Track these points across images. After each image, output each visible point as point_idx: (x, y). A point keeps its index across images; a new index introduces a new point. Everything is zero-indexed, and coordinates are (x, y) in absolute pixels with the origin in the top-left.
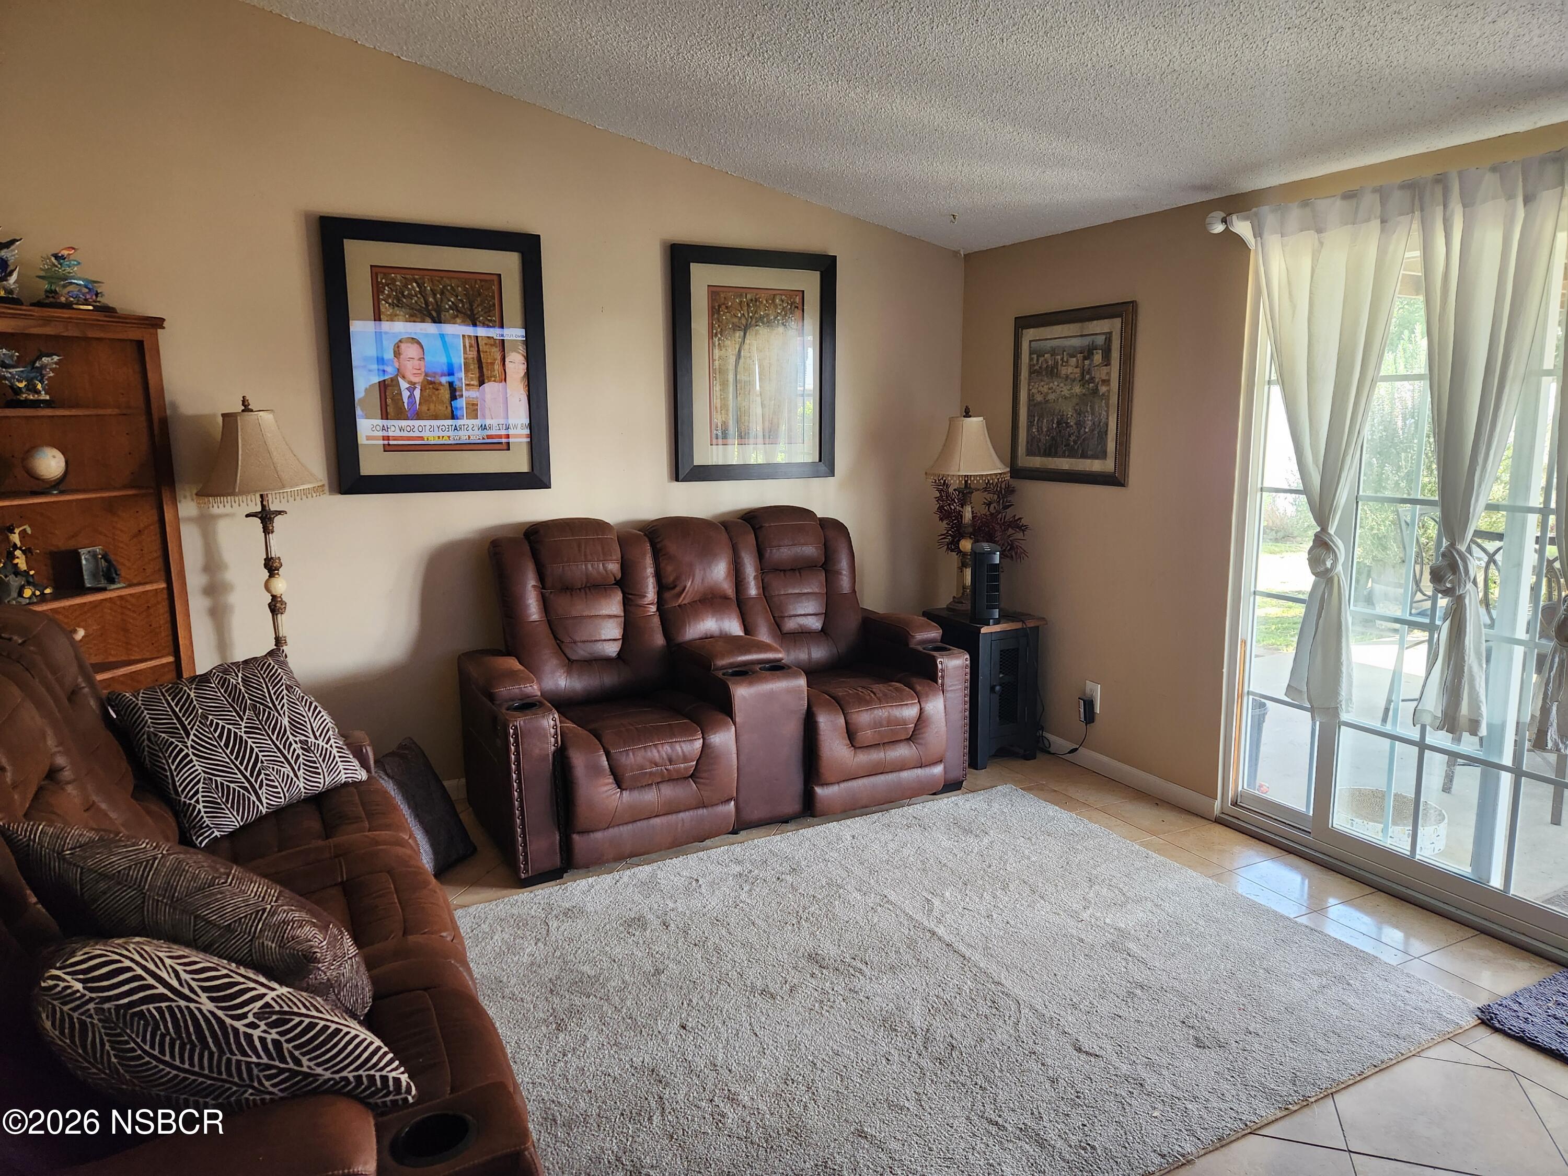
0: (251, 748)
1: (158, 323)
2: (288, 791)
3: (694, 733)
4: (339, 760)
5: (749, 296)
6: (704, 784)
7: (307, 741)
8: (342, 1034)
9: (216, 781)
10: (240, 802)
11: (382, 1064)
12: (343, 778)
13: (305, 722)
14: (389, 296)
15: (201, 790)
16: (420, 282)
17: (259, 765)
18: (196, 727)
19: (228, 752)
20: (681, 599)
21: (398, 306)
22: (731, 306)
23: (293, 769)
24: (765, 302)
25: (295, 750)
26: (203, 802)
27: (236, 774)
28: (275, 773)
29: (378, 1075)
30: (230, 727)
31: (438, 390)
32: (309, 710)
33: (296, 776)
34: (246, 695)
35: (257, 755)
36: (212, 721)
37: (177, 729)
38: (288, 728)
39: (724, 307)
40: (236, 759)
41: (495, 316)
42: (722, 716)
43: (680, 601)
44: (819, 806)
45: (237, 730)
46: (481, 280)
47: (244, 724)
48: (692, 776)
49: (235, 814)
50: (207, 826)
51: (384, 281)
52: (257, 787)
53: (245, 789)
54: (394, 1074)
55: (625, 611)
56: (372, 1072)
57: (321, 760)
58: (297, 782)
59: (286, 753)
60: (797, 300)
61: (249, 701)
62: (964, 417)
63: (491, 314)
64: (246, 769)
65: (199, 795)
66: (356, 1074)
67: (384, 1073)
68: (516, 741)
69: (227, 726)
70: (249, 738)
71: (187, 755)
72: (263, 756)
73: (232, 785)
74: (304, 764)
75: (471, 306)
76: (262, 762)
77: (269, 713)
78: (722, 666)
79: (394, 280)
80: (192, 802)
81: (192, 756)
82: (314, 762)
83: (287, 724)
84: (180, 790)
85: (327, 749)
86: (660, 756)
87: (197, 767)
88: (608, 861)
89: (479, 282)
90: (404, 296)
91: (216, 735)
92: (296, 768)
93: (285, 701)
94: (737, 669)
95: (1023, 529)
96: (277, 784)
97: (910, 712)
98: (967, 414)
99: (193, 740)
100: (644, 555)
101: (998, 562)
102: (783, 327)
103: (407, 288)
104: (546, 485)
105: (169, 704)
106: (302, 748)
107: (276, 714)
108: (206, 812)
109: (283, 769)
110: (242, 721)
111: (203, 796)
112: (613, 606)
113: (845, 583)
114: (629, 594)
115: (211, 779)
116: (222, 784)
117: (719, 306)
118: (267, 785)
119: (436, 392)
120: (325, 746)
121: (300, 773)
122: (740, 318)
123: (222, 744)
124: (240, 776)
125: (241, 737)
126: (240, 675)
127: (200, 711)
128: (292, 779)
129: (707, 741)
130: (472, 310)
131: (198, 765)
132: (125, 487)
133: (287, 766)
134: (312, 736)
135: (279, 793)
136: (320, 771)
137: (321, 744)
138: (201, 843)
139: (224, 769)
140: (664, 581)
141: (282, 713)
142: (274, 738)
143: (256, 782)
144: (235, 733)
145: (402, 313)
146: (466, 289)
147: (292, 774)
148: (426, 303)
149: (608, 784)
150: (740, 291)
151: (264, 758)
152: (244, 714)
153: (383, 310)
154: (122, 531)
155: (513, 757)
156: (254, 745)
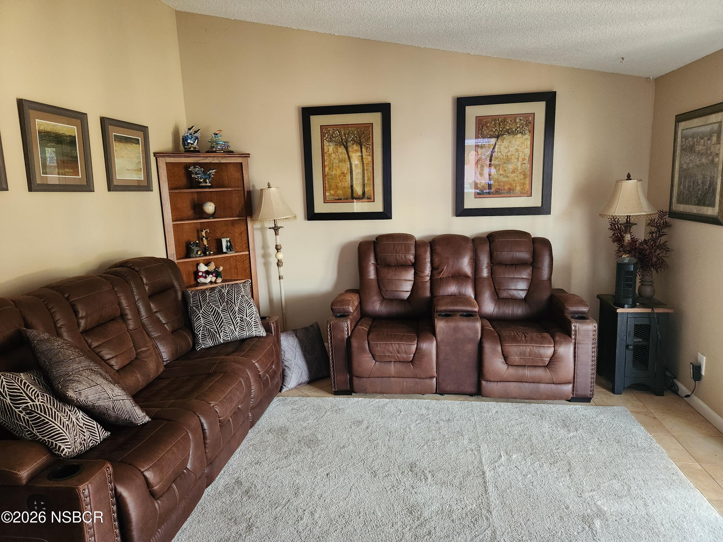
0: (222, 317)
1: (247, 156)
2: (231, 335)
3: (412, 341)
4: (253, 326)
5: (500, 120)
6: (417, 367)
7: (243, 317)
8: (49, 424)
9: (207, 327)
10: (213, 337)
11: (57, 439)
12: (254, 334)
13: (244, 310)
14: (327, 138)
15: (201, 330)
16: (339, 130)
17: (223, 324)
18: (205, 306)
19: (213, 317)
20: (441, 275)
21: (331, 142)
22: (489, 126)
23: (235, 327)
24: (510, 122)
25: (237, 320)
26: (201, 334)
27: (214, 326)
28: (227, 328)
29: (54, 442)
30: (216, 308)
31: (345, 176)
32: (247, 305)
33: (235, 330)
34: (226, 297)
35: (223, 320)
36: (211, 305)
37: (199, 306)
38: (237, 311)
39: (485, 127)
40: (215, 320)
41: (370, 142)
42: (431, 335)
43: (441, 276)
44: (483, 391)
45: (218, 310)
46: (364, 127)
47: (221, 308)
48: (411, 362)
49: (210, 340)
50: (200, 343)
51: (325, 132)
52: (220, 332)
53: (216, 332)
54: (60, 444)
55: (415, 278)
56: (53, 441)
57: (246, 325)
58: (235, 333)
59: (234, 321)
60: (530, 118)
61: (226, 299)
62: (627, 180)
63: (368, 141)
64: (218, 325)
65: (201, 331)
66: (48, 439)
67: (57, 442)
68: (330, 330)
69: (215, 307)
70: (222, 313)
71: (200, 316)
72: (225, 321)
73: (212, 330)
74: (239, 326)
75: (360, 138)
76: (224, 323)
77: (232, 305)
78: (440, 310)
79: (329, 131)
80: (198, 333)
81: (201, 317)
82: (243, 326)
83: (237, 310)
84: (195, 328)
85: (250, 321)
86: (393, 350)
87: (202, 321)
88: (369, 393)
89: (363, 127)
90: (333, 137)
91: (210, 310)
92: (236, 327)
93: (239, 301)
94: (449, 313)
95: (667, 250)
96: (227, 332)
97: (548, 351)
98: (629, 178)
99: (202, 311)
100: (426, 252)
101: (632, 270)
102: (521, 134)
103: (334, 133)
104: (390, 218)
105: (199, 297)
106: (240, 320)
107: (234, 306)
108: (201, 338)
109: (231, 327)
110: (221, 306)
111: (202, 332)
112: (410, 275)
113: (545, 274)
114: (417, 271)
115: (205, 326)
116: (209, 328)
117: (482, 127)
118: (224, 332)
119: (345, 177)
120: (249, 320)
121: (237, 329)
122: (494, 132)
123: (212, 314)
124: (215, 327)
125: (219, 312)
126: (227, 289)
127: (208, 301)
128: (234, 331)
129: (419, 346)
130: (360, 140)
131: (202, 320)
132: (237, 216)
133: (233, 326)
134: (245, 316)
135: (228, 335)
136: (245, 330)
137: (248, 319)
138: (198, 349)
139: (210, 323)
140: (434, 266)
141: (236, 305)
142: (231, 314)
143: (220, 330)
144: (217, 311)
145: (332, 145)
146: (358, 132)
147: (234, 329)
148: (342, 140)
149: (369, 357)
150: (494, 118)
151: (225, 322)
152: (223, 304)
153: (325, 144)
154: (236, 232)
155: (329, 337)
156: (223, 316)
